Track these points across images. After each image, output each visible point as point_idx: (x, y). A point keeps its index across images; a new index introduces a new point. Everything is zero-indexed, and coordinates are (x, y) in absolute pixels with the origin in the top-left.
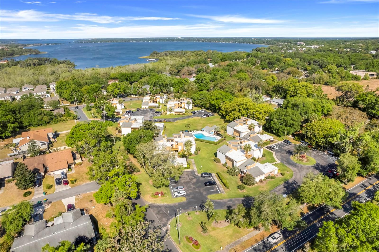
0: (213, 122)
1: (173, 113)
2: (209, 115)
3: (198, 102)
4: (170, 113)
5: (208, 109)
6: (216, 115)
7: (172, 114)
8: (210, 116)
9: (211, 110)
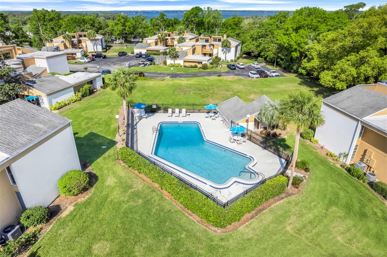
0: (272, 90)
1: (180, 62)
2: (268, 73)
3: (252, 47)
4: (172, 62)
5: (272, 62)
6: (292, 76)
7: (178, 66)
8: (273, 76)
9: (278, 65)
